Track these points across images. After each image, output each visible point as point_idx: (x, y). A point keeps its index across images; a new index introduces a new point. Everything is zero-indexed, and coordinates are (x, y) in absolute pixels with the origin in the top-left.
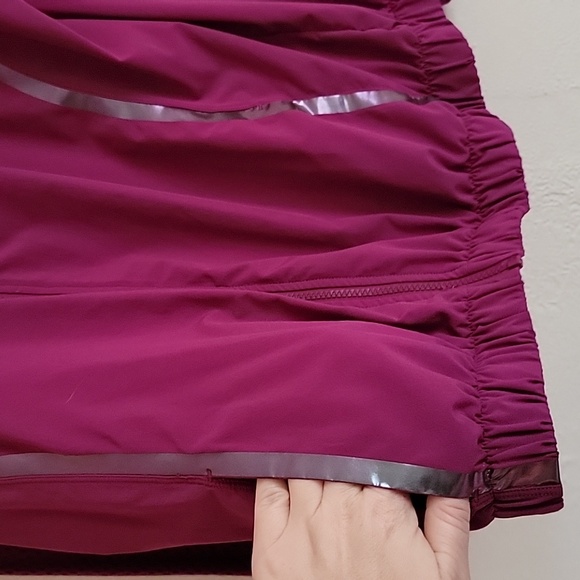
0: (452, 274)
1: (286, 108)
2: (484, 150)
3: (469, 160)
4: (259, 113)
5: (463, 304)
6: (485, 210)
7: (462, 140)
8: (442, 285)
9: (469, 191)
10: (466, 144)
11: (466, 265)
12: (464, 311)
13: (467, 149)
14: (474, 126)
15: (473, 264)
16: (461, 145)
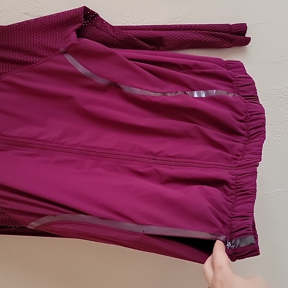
0: (234, 165)
1: (183, 93)
2: (252, 115)
3: (245, 118)
4: (173, 94)
5: (234, 177)
6: (250, 137)
7: (243, 111)
8: (230, 168)
9: (244, 130)
10: (245, 113)
11: (240, 162)
12: (234, 180)
13: (245, 114)
14: (249, 107)
15: (242, 162)
16: (243, 113)
